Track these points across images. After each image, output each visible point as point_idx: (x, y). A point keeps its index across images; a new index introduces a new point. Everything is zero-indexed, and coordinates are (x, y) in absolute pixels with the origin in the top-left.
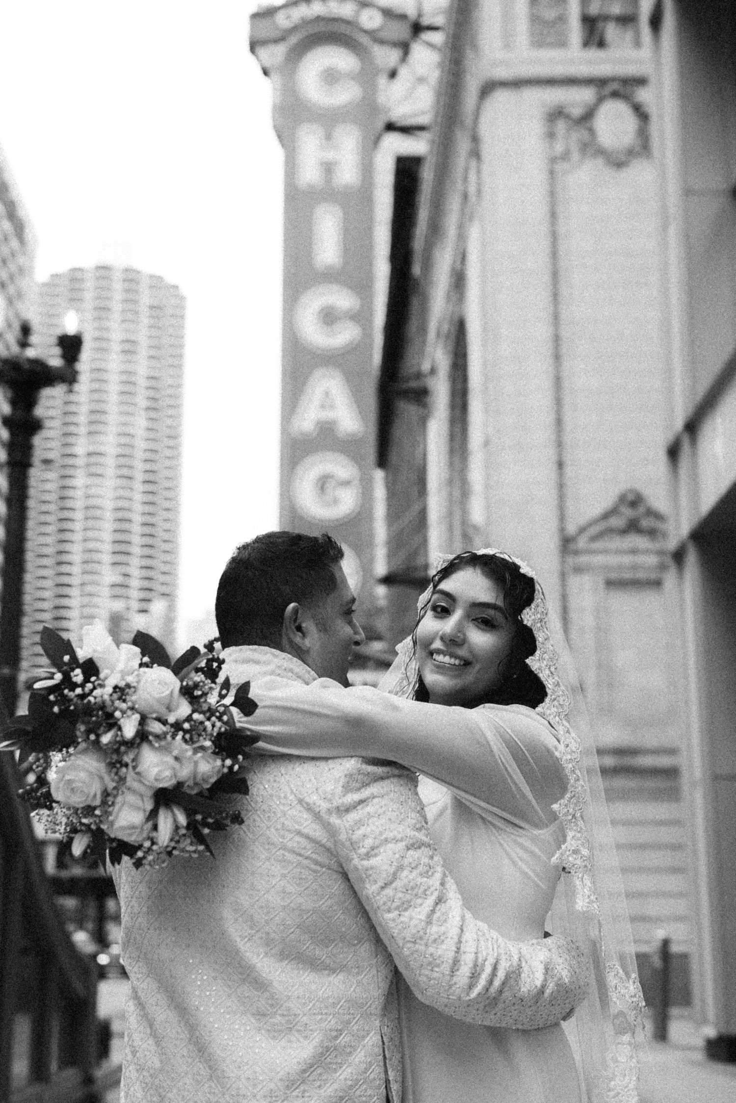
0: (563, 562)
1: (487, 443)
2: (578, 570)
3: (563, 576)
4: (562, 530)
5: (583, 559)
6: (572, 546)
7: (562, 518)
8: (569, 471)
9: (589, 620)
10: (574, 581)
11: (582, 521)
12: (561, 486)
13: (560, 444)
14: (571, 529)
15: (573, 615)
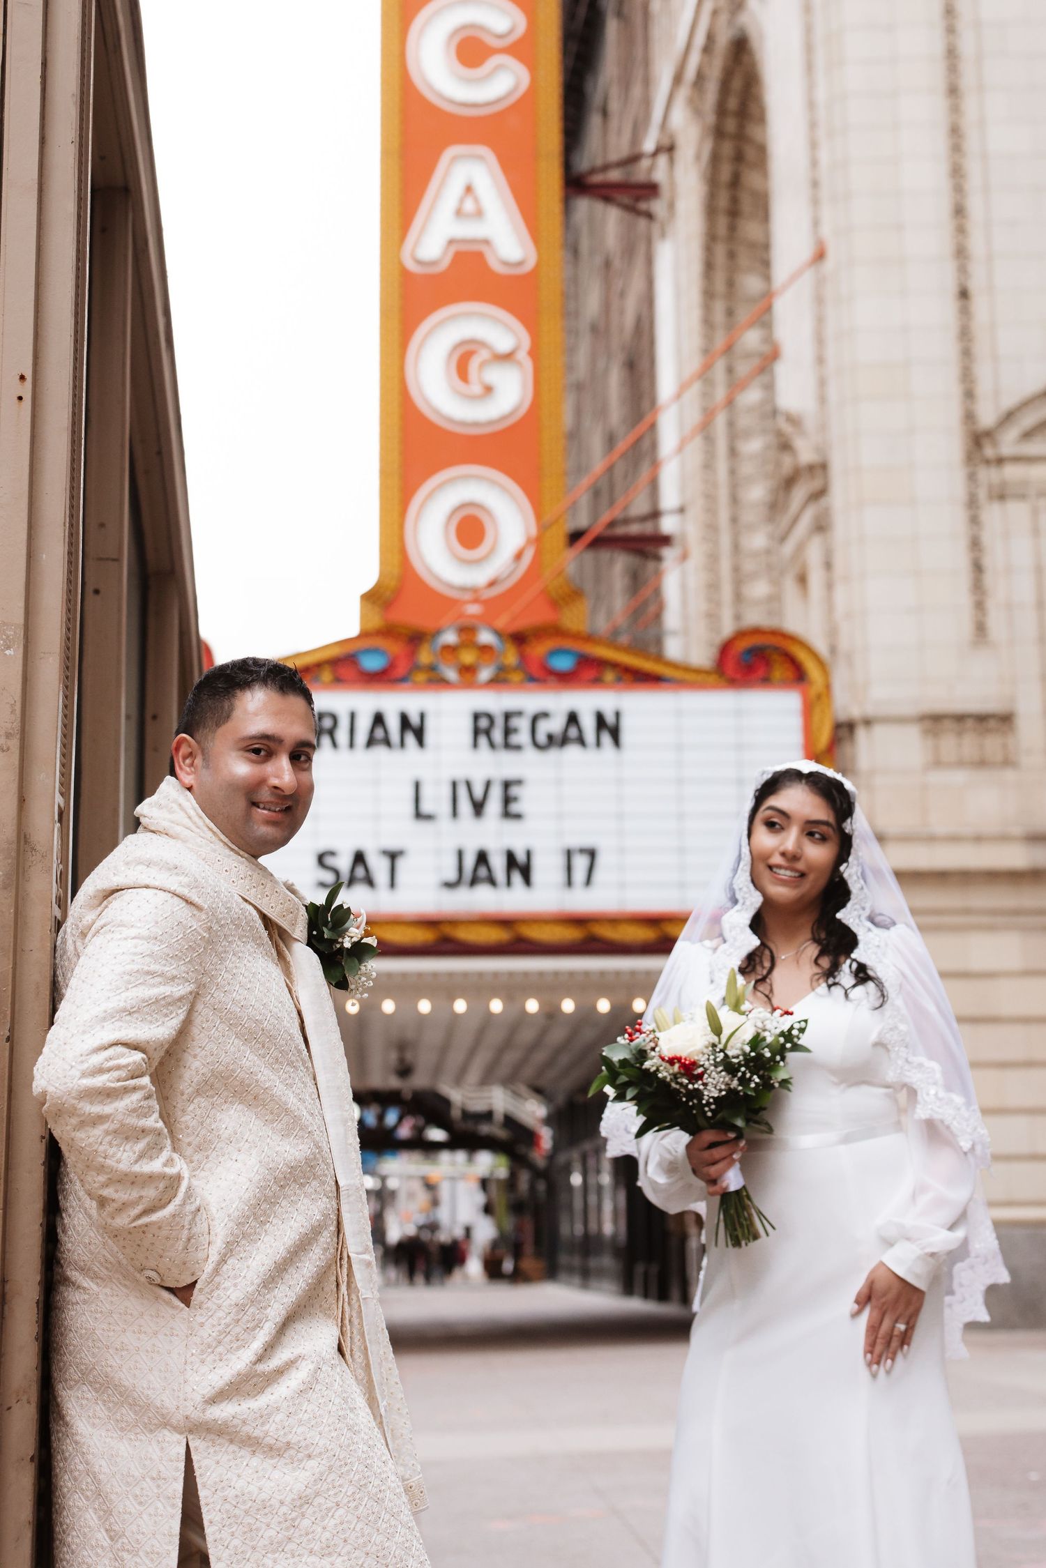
0: (972, 477)
1: (820, 255)
2: (1001, 495)
3: (972, 503)
4: (969, 417)
5: (1012, 472)
6: (989, 452)
7: (969, 395)
8: (980, 304)
9: (1024, 589)
10: (992, 514)
11: (1008, 402)
12: (965, 334)
13: (961, 253)
14: (987, 417)
15: (993, 580)
